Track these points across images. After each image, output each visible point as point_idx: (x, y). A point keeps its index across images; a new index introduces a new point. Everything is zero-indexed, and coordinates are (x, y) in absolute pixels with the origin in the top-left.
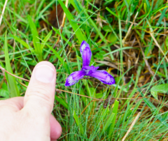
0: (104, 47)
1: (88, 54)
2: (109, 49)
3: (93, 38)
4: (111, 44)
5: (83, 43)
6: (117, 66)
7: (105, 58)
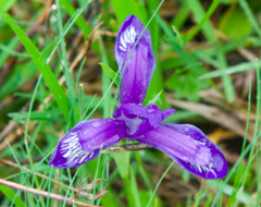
0: (205, 54)
1: (143, 63)
2: (221, 63)
3: (169, 19)
4: (230, 47)
5: (127, 25)
6: (242, 123)
7: (203, 94)
